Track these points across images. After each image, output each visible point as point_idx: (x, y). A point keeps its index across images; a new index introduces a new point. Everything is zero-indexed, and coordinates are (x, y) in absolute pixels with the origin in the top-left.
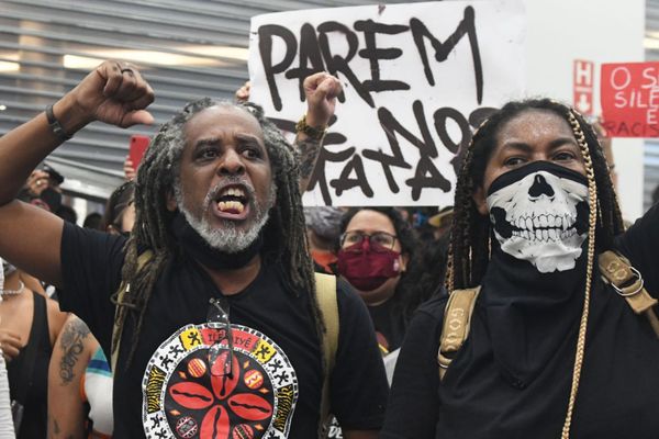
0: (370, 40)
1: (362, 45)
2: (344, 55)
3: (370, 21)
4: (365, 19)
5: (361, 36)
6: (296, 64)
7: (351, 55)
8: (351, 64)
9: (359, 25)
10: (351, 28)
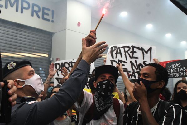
0: (72, 64)
1: (70, 65)
2: (68, 67)
3: (71, 62)
4: (71, 61)
5: (70, 64)
6: (61, 69)
7: (69, 67)
8: (69, 68)
9: (70, 62)
10: (69, 63)
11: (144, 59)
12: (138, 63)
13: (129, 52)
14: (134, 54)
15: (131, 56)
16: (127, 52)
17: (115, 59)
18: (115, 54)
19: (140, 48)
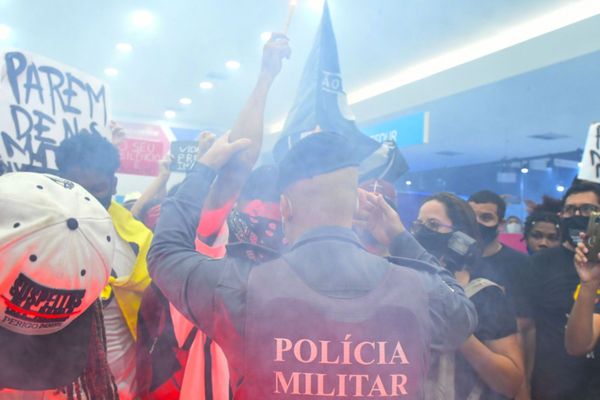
11: (91, 116)
12: (80, 128)
13: (61, 90)
14: (73, 98)
15: (66, 103)
16: (56, 88)
17: (23, 105)
18: (25, 86)
19: (84, 83)
